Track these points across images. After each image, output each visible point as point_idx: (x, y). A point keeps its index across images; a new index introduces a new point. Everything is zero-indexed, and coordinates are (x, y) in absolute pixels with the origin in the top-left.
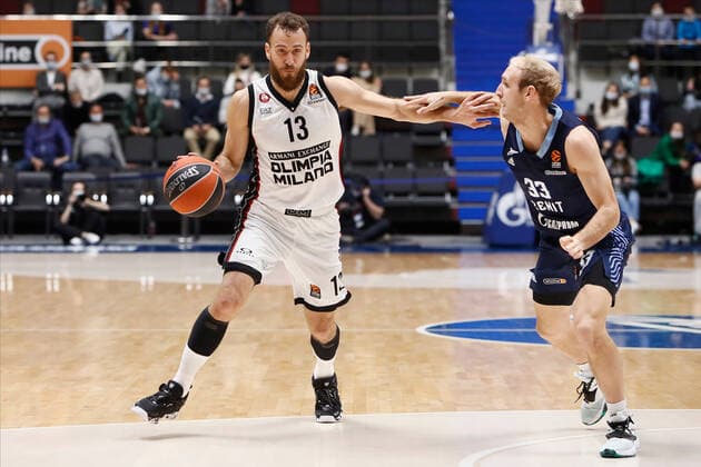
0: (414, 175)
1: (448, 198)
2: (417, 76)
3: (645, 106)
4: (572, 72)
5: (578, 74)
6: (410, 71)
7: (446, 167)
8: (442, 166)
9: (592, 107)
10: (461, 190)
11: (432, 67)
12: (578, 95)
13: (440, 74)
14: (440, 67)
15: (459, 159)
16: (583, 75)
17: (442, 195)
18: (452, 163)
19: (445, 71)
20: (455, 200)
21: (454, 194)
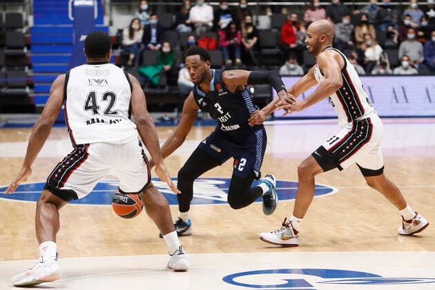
0: (6, 75)
1: (28, 90)
2: (8, 11)
3: (154, 31)
4: (107, 8)
5: (111, 10)
6: (5, 8)
7: (27, 69)
8: (24, 69)
9: (120, 31)
10: (36, 85)
11: (19, 5)
12: (111, 23)
13: (24, 9)
14: (24, 6)
15: (35, 65)
16: (114, 11)
17: (24, 87)
18: (30, 67)
19: (27, 7)
20: (32, 91)
21: (31, 87)
